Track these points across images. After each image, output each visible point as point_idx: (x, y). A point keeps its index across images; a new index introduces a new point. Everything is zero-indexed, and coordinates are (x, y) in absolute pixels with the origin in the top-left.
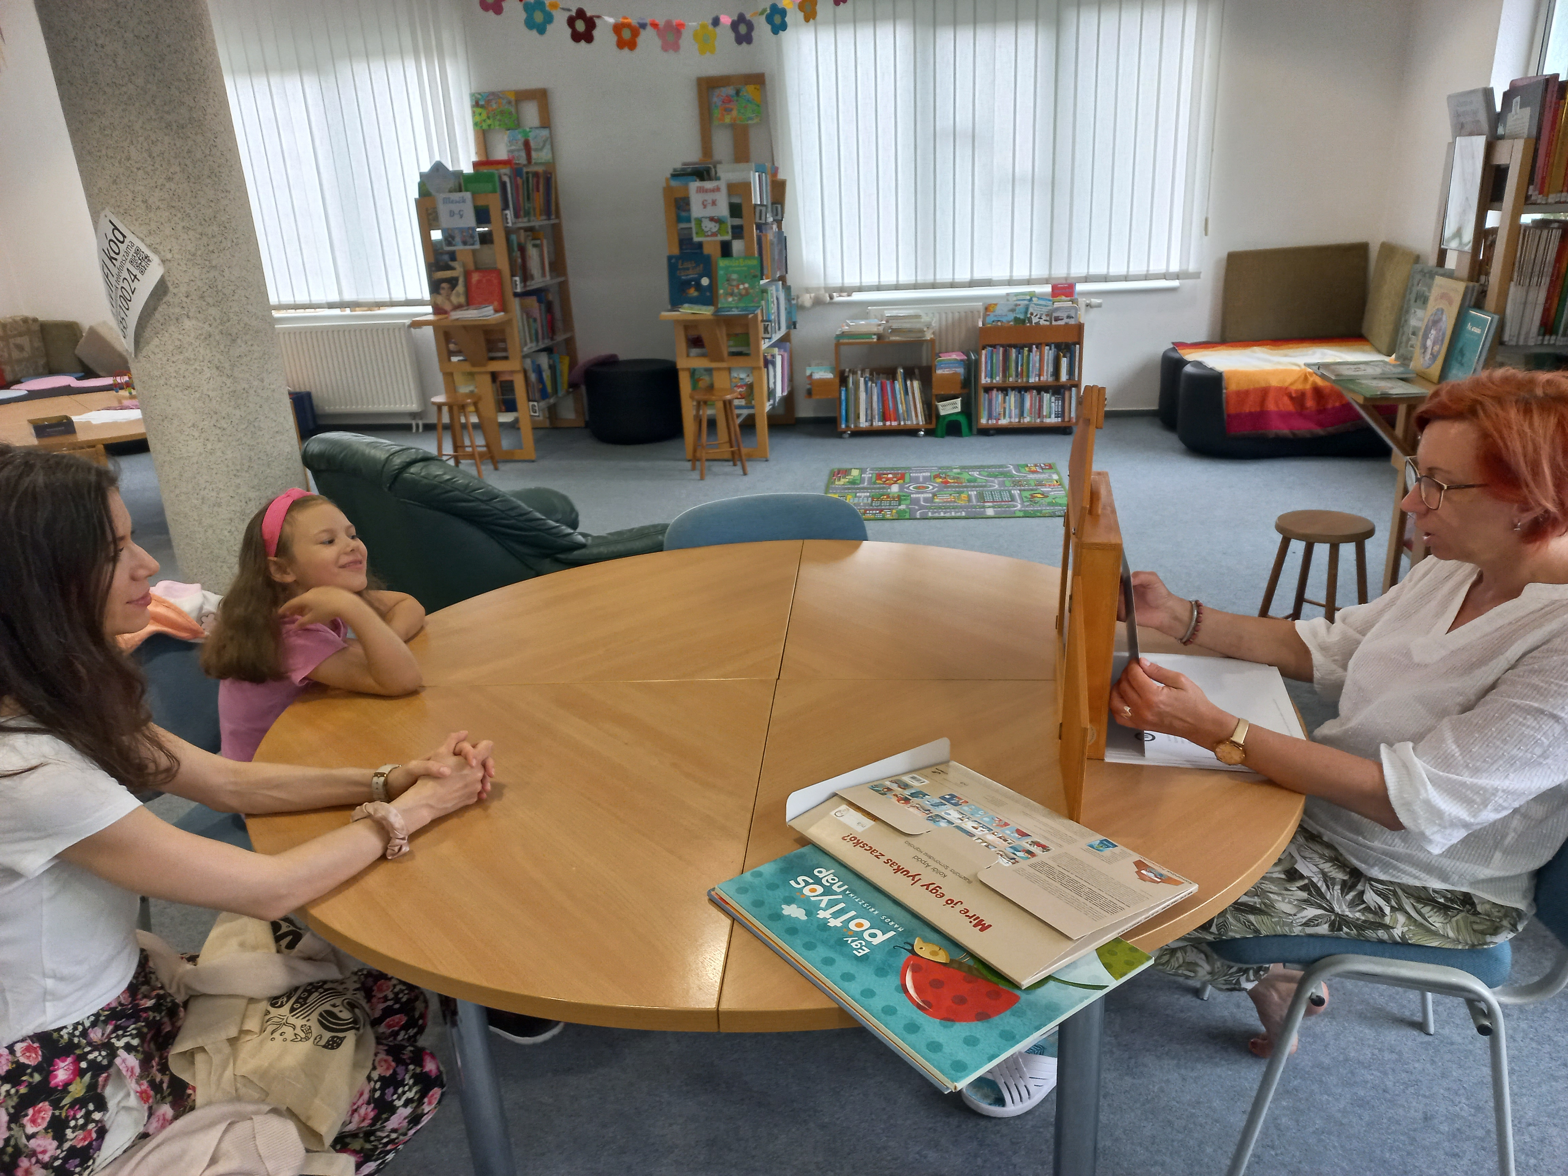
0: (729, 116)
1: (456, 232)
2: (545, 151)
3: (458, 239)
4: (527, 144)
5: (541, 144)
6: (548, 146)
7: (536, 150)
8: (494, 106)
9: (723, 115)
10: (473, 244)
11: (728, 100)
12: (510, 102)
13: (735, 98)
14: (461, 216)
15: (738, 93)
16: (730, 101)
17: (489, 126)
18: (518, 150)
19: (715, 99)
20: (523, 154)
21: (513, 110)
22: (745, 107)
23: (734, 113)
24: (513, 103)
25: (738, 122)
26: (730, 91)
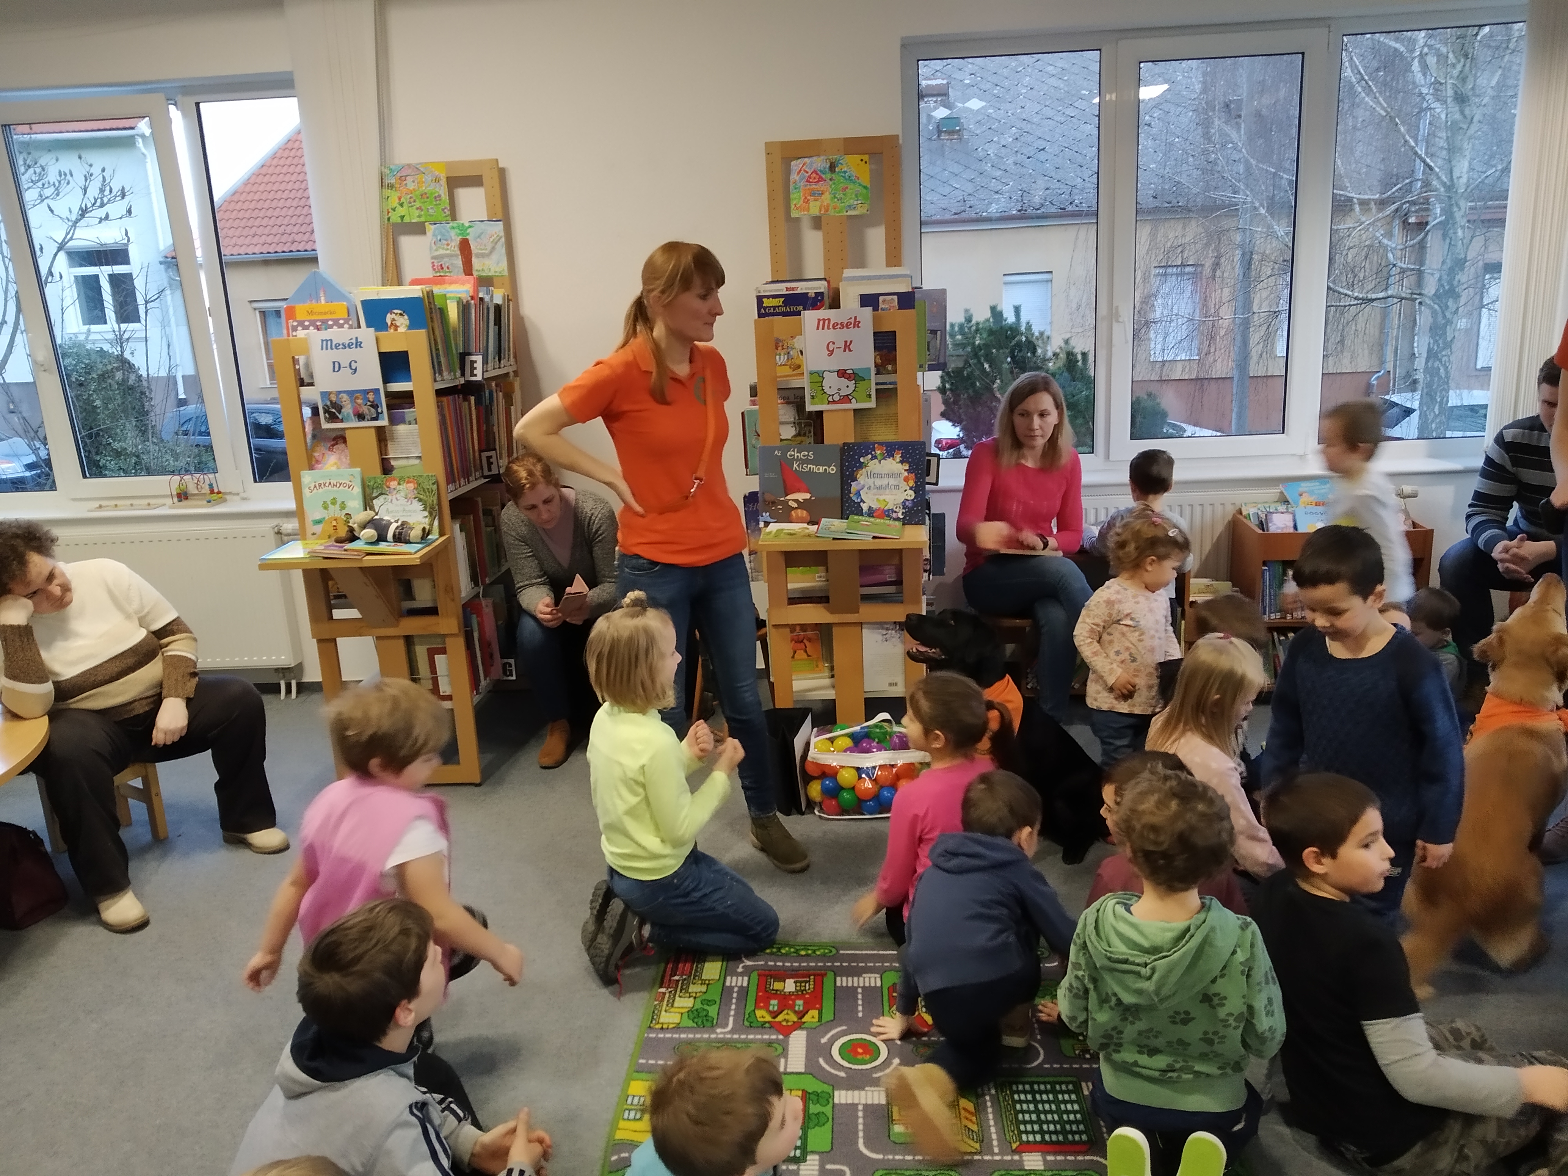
0: (818, 203)
1: (345, 397)
2: (494, 257)
3: (348, 410)
4: (465, 247)
5: (489, 248)
6: (501, 250)
7: (481, 256)
8: (411, 186)
9: (807, 201)
10: (376, 419)
11: (817, 177)
12: (437, 180)
13: (829, 176)
14: (356, 370)
15: (832, 167)
16: (821, 179)
17: (402, 217)
18: (450, 256)
19: (794, 177)
20: (459, 262)
21: (443, 191)
22: (845, 189)
23: (827, 198)
24: (444, 182)
25: (832, 212)
26: (819, 163)
